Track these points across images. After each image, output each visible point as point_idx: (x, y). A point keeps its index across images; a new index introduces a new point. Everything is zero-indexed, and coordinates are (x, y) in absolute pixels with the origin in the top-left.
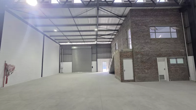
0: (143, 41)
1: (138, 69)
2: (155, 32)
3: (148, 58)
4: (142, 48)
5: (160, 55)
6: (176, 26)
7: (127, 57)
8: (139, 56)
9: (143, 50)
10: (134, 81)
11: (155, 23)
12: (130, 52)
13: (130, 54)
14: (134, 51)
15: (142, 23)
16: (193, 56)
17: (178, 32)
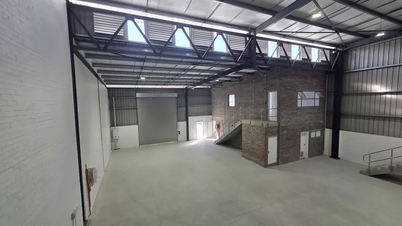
0: (290, 112)
1: (283, 149)
2: (302, 99)
3: (293, 133)
4: (289, 122)
5: (304, 130)
6: (320, 91)
7: (272, 135)
8: (285, 132)
9: (289, 124)
10: (278, 163)
11: (303, 87)
12: (276, 127)
13: (275, 130)
14: (280, 126)
15: (292, 86)
16: (332, 130)
17: (321, 99)
